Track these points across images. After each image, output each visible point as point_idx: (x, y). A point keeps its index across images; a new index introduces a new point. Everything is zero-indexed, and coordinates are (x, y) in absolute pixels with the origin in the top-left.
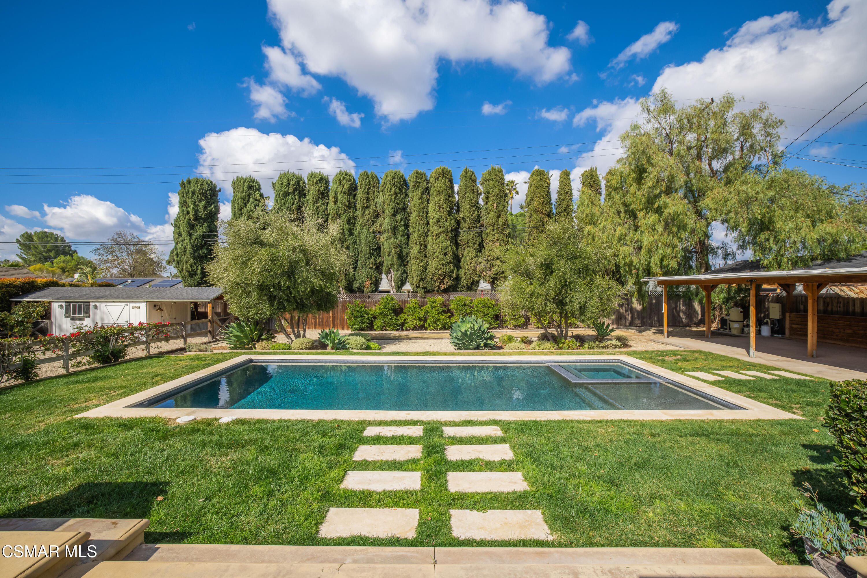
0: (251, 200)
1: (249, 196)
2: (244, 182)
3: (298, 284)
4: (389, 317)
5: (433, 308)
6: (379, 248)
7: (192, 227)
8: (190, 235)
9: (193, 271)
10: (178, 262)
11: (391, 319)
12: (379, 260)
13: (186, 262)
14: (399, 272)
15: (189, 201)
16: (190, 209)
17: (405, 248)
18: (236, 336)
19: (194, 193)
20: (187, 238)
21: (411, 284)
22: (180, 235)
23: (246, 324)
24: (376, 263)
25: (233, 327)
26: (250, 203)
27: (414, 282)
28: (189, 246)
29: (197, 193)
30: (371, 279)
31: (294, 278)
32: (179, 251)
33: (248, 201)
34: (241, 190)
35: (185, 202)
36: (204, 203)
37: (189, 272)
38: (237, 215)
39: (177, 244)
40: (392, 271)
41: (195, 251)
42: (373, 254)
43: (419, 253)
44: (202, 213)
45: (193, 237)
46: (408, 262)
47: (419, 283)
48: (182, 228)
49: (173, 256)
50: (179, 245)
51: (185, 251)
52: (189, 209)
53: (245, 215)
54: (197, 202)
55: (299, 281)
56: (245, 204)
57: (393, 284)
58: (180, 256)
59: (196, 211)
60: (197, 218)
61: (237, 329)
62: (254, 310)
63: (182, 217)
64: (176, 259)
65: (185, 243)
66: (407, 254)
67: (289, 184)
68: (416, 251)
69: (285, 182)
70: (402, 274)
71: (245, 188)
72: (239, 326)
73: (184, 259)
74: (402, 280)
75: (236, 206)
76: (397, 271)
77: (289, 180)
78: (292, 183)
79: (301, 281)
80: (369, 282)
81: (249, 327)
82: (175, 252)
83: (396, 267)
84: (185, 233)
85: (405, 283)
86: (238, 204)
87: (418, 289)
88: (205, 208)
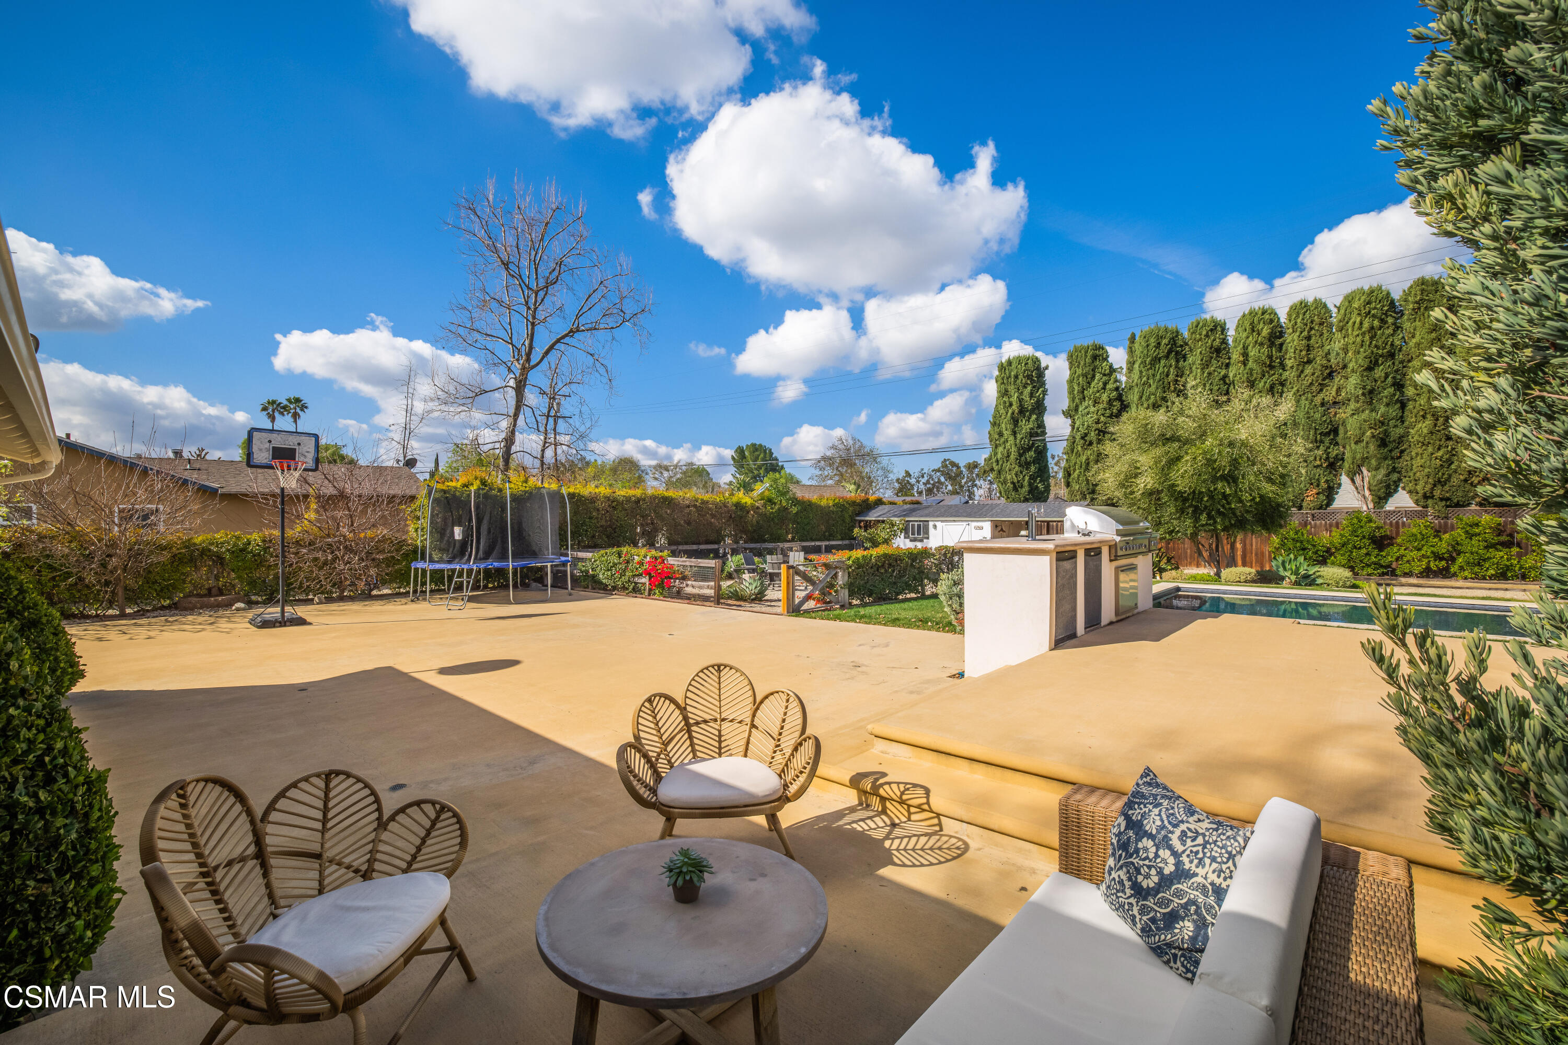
0: (1098, 376)
1: (1093, 370)
2: (1086, 352)
4: (1364, 551)
5: (1470, 536)
6: (1335, 431)
7: (1015, 422)
8: (1014, 433)
9: (1018, 482)
10: (999, 472)
11: (1368, 554)
12: (1334, 452)
13: (1010, 470)
14: (1383, 472)
15: (1011, 388)
16: (1014, 399)
17: (1396, 426)
19: (1016, 377)
20: (1011, 438)
21: (1410, 492)
22: (1001, 434)
24: (1327, 459)
26: (1096, 381)
27: (1419, 488)
28: (1013, 449)
29: (1021, 377)
30: (1318, 486)
32: (999, 456)
33: (1094, 376)
34: (1082, 363)
35: (1006, 391)
36: (1029, 388)
37: (1013, 483)
38: (1077, 400)
39: (996, 447)
40: (1364, 470)
41: (1021, 455)
42: (1322, 442)
43: (1432, 433)
44: (1029, 403)
45: (1019, 436)
46: (1402, 452)
47: (1432, 489)
48: (1003, 426)
49: (992, 463)
50: (1000, 449)
51: (1008, 456)
52: (1011, 399)
53: (1090, 399)
54: (1021, 388)
56: (1089, 383)
57: (1367, 493)
58: (1000, 463)
59: (1020, 401)
60: (1022, 411)
63: (1002, 411)
64: (996, 468)
65: (1008, 445)
66: (1401, 437)
67: (1159, 344)
68: (1425, 431)
69: (1152, 341)
70: (1388, 475)
71: (1088, 360)
73: (1007, 466)
74: (1388, 486)
75: (1076, 388)
76: (1377, 469)
77: (1159, 338)
78: (1165, 341)
80: (1315, 491)
82: (994, 460)
83: (1374, 462)
84: (1009, 432)
85: (1396, 491)
86: (1079, 384)
87: (1430, 502)
88: (1031, 395)
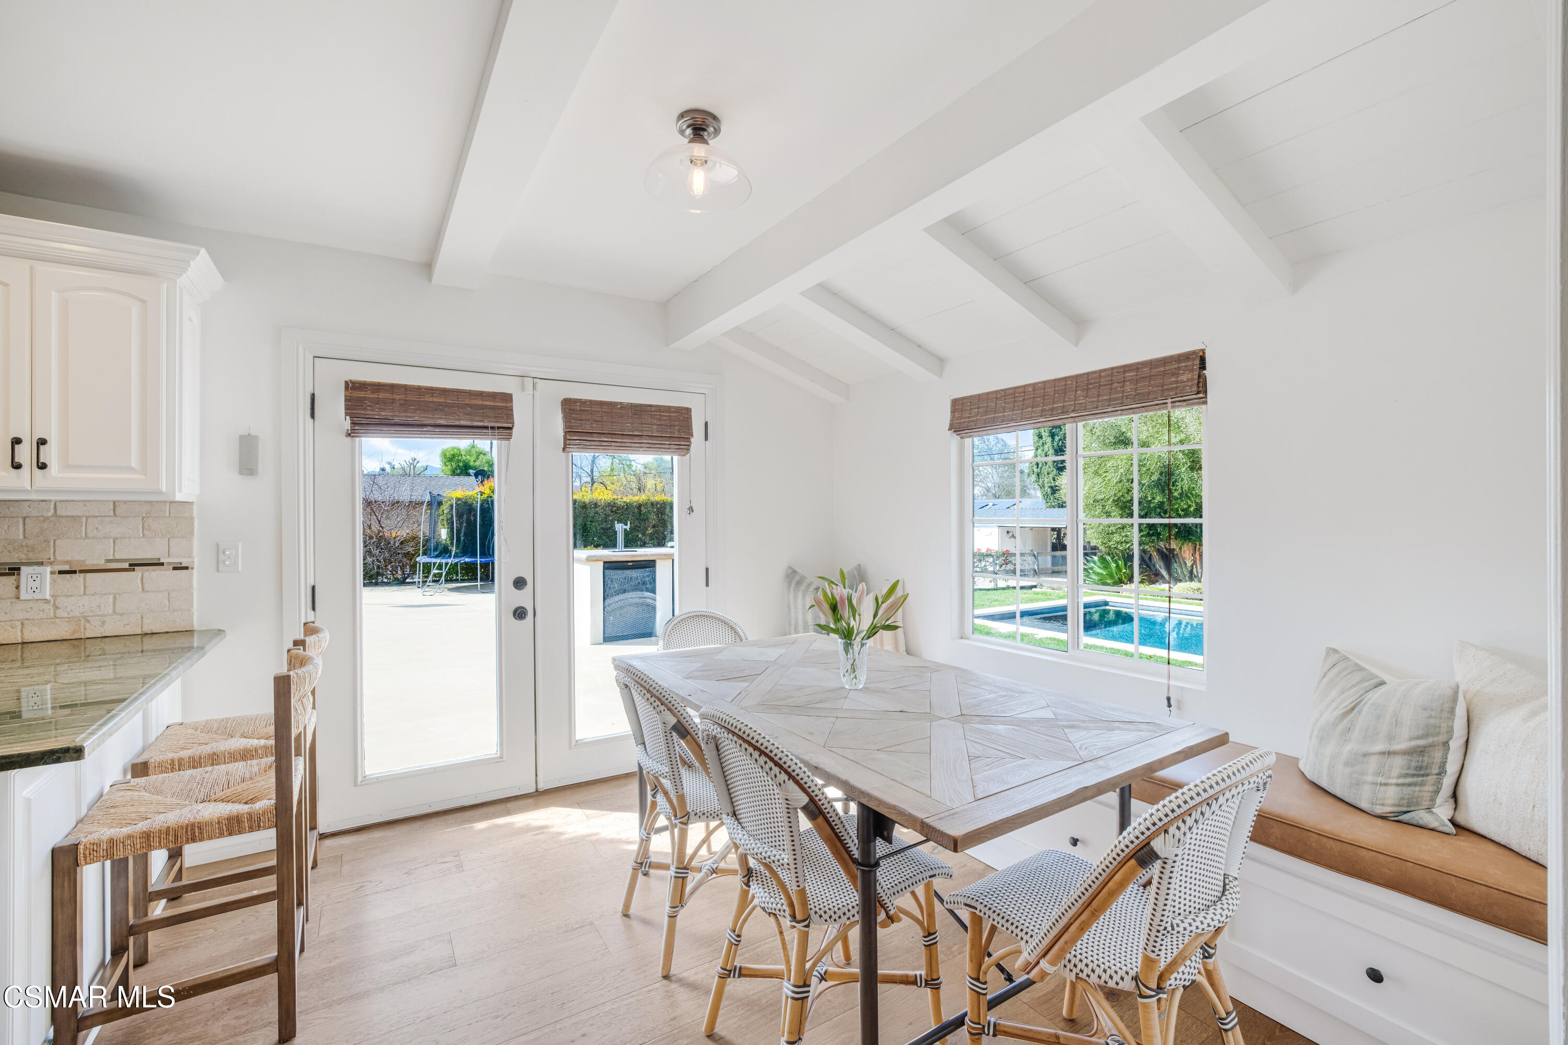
3: (1176, 499)
8: (1051, 437)
9: (1056, 486)
10: (1038, 475)
13: (1048, 474)
18: (1098, 574)
20: (1049, 440)
22: (1040, 437)
23: (1112, 558)
25: (1094, 563)
28: (1050, 452)
31: (1170, 490)
37: (1049, 486)
39: (1037, 449)
45: (1054, 439)
49: (1033, 466)
50: (1040, 451)
55: (1176, 494)
58: (1040, 466)
61: (1098, 564)
62: (1117, 537)
64: (1035, 470)
65: (1046, 447)
72: (1102, 559)
73: (1045, 469)
79: (1181, 494)
81: (1116, 562)
84: (1046, 435)
